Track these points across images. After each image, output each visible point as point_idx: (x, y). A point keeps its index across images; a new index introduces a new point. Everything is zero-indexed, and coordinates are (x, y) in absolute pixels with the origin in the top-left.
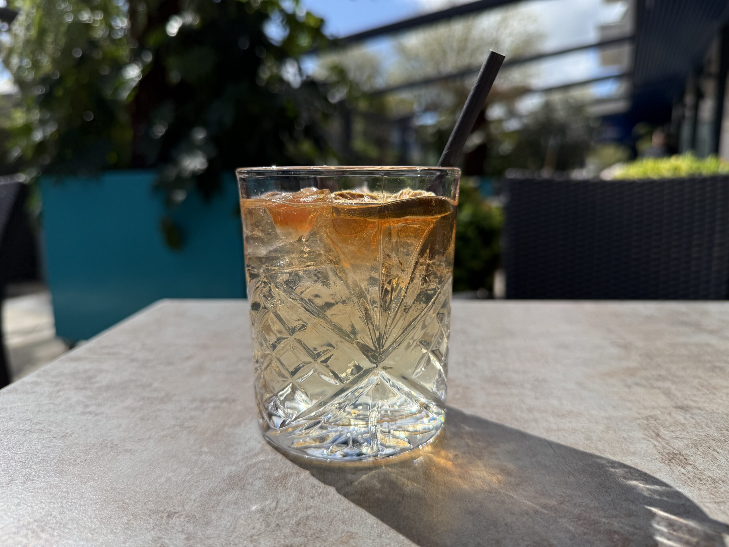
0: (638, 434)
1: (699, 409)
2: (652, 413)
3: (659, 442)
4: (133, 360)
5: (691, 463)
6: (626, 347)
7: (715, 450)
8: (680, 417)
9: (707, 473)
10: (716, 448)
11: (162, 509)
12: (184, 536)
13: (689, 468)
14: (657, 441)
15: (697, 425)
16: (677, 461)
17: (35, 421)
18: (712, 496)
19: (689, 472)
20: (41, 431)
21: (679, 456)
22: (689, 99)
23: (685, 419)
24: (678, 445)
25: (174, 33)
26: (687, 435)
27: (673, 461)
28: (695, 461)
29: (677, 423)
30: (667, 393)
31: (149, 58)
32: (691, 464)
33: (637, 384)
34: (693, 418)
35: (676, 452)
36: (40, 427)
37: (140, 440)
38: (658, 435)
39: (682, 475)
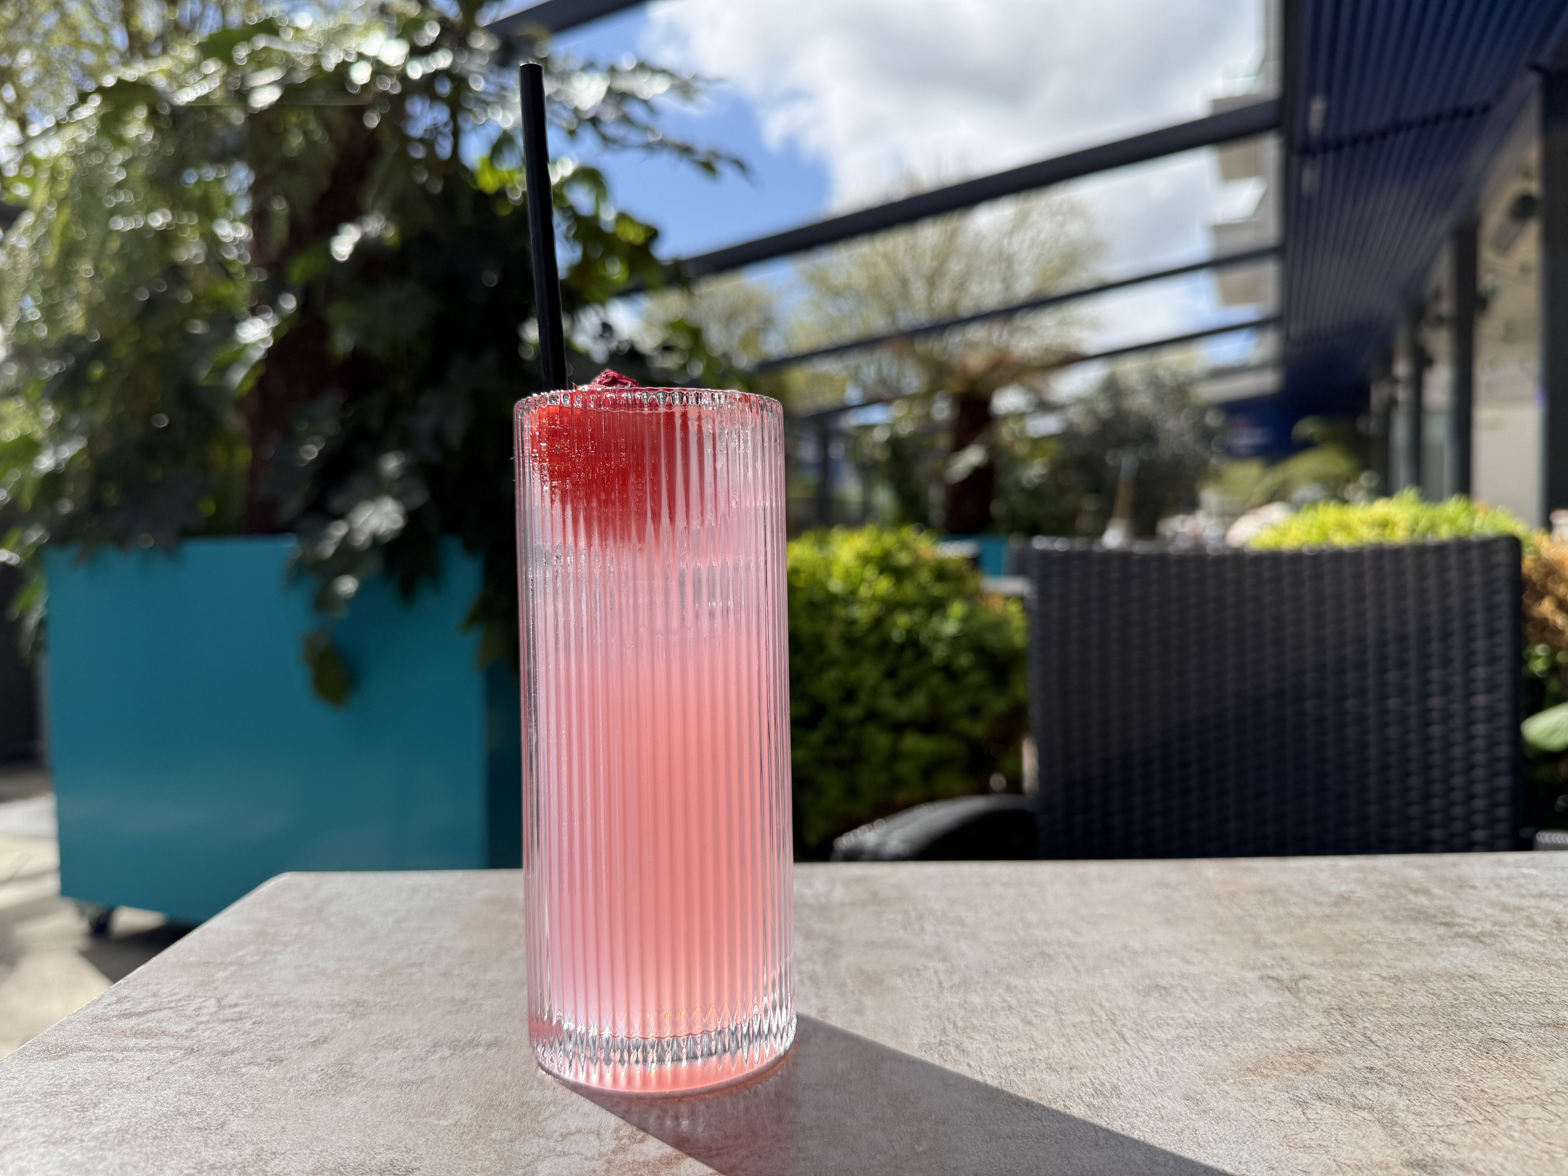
1: (1463, 1167)
22: (1402, 368)
25: (344, 254)
30: (1390, 1123)
31: (290, 303)
33: (1322, 1097)
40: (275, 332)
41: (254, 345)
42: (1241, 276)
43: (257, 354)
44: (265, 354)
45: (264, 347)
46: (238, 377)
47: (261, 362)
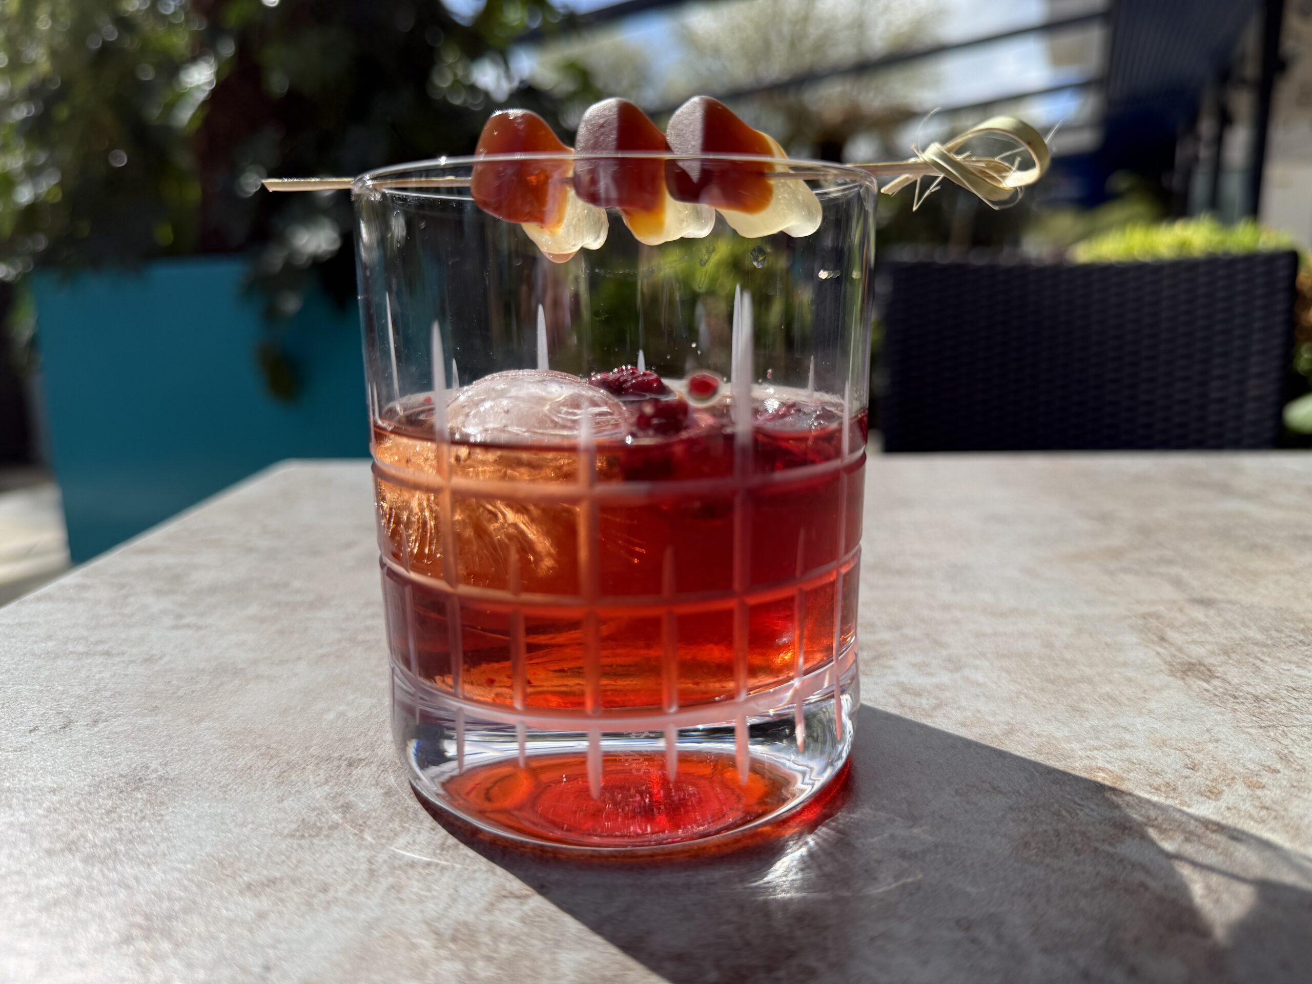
0: (1131, 638)
1: (1230, 602)
2: (1152, 609)
3: (1165, 648)
4: (250, 550)
5: (1219, 675)
6: (1104, 518)
7: (1257, 658)
8: (1199, 614)
9: (1245, 688)
10: (1259, 655)
11: (336, 755)
12: (381, 791)
13: (1216, 682)
14: (1161, 646)
15: (1228, 624)
16: (1196, 672)
17: (92, 639)
18: (1254, 718)
19: (1216, 688)
20: (108, 654)
21: (1198, 667)
22: (1207, 127)
23: (1206, 616)
24: (1197, 652)
25: (273, 1)
26: (1210, 639)
27: (1189, 673)
28: (1225, 673)
29: (1194, 623)
30: (1177, 583)
31: (228, 49)
32: (1218, 677)
33: (1126, 570)
34: (1220, 615)
35: (1194, 661)
36: (105, 647)
37: (282, 662)
38: (1162, 639)
39: (1205, 692)
40: (218, 74)
41: (198, 87)
42: (1069, 40)
43: (201, 96)
44: (209, 95)
45: (208, 88)
46: (185, 115)
47: (204, 103)
